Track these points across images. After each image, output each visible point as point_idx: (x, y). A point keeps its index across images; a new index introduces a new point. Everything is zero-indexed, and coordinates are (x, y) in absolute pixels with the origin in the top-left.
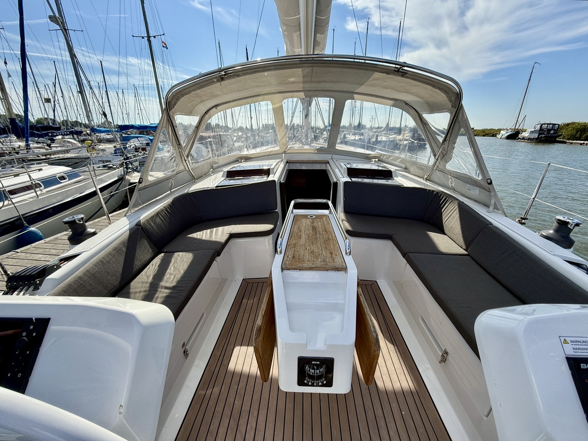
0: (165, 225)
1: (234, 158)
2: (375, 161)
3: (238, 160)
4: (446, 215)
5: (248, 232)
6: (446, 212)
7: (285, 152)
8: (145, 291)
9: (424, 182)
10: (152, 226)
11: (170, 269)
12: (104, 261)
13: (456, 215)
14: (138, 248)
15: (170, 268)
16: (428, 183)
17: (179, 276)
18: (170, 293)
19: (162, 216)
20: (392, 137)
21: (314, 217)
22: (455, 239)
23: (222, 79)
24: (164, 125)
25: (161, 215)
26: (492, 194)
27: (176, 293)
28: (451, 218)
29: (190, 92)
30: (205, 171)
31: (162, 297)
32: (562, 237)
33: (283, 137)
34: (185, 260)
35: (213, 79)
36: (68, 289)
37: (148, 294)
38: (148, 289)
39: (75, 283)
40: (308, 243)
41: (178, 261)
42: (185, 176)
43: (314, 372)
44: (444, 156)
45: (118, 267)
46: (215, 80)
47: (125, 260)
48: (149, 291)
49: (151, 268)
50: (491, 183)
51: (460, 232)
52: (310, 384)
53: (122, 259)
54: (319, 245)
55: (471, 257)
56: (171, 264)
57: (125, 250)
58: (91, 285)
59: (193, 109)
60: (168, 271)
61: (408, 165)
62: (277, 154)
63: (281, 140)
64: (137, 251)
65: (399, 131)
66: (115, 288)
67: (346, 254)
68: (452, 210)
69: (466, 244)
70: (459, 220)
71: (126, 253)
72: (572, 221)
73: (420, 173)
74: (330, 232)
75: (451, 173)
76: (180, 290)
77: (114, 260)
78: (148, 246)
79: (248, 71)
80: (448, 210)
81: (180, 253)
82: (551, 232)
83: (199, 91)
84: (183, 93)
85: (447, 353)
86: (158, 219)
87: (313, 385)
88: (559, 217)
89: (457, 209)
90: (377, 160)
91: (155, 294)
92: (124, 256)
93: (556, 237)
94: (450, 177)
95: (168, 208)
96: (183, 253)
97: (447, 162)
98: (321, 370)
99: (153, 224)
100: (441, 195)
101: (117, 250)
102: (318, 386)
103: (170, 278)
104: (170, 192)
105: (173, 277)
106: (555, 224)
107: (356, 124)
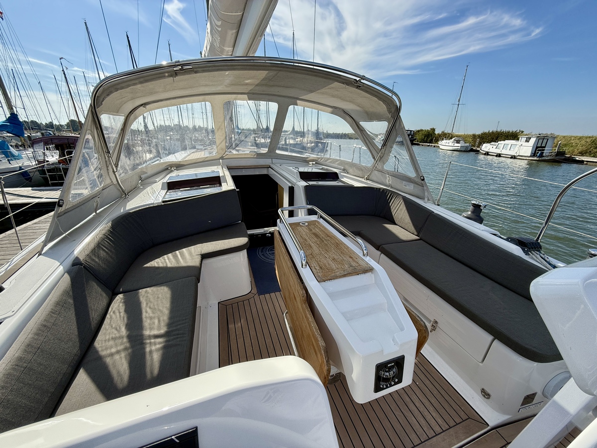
0: (111, 257)
1: (164, 167)
2: (313, 164)
3: (167, 169)
4: (394, 208)
5: (222, 249)
6: (394, 206)
7: (222, 158)
8: (126, 349)
9: (365, 181)
10: (96, 262)
11: (146, 312)
12: (48, 324)
13: (403, 208)
14: (88, 295)
15: (144, 311)
16: (368, 182)
17: (165, 318)
18: (166, 341)
19: (105, 247)
20: (299, 139)
21: (307, 224)
22: (406, 228)
23: (176, 74)
24: (89, 128)
25: (102, 245)
26: (425, 188)
27: (175, 339)
28: (399, 210)
29: (129, 86)
30: (134, 183)
31: (157, 350)
32: (476, 216)
33: (221, 142)
34: (160, 296)
35: (164, 73)
36: (7, 383)
37: (133, 352)
38: (128, 345)
39: (14, 369)
40: (323, 251)
41: (152, 300)
42: (113, 191)
43: (389, 374)
44: (381, 158)
45: (70, 326)
46: (167, 75)
47: (76, 314)
48: (132, 347)
49: (114, 316)
50: (423, 180)
51: (410, 222)
52: (385, 387)
53: (72, 315)
54: (334, 251)
55: (423, 240)
56: (144, 305)
57: (71, 301)
58: (40, 364)
59: (121, 107)
60: (144, 315)
61: (347, 167)
62: (212, 160)
63: (219, 145)
64: (89, 301)
65: (302, 134)
66: (76, 358)
67: (364, 255)
68: (398, 204)
69: (417, 231)
70: (406, 211)
71: (75, 306)
72: (482, 204)
73: (359, 173)
74: (332, 236)
75: (388, 173)
76: (178, 335)
77: (61, 319)
78: (99, 290)
79: (210, 68)
80: (395, 204)
81: (148, 289)
82: (470, 213)
83: (139, 86)
84: (118, 87)
85: (436, 322)
86: (101, 252)
87: (387, 387)
88: (473, 202)
89: (403, 203)
90: (314, 163)
91: (144, 348)
92: (73, 310)
93: (473, 217)
94: (388, 176)
95: (109, 234)
96: (152, 288)
97: (384, 163)
98: (394, 370)
99: (97, 260)
100: (386, 192)
101: (60, 304)
102: (391, 386)
103: (154, 323)
104: (94, 214)
105: (156, 321)
106: (471, 208)
107: (265, 127)
